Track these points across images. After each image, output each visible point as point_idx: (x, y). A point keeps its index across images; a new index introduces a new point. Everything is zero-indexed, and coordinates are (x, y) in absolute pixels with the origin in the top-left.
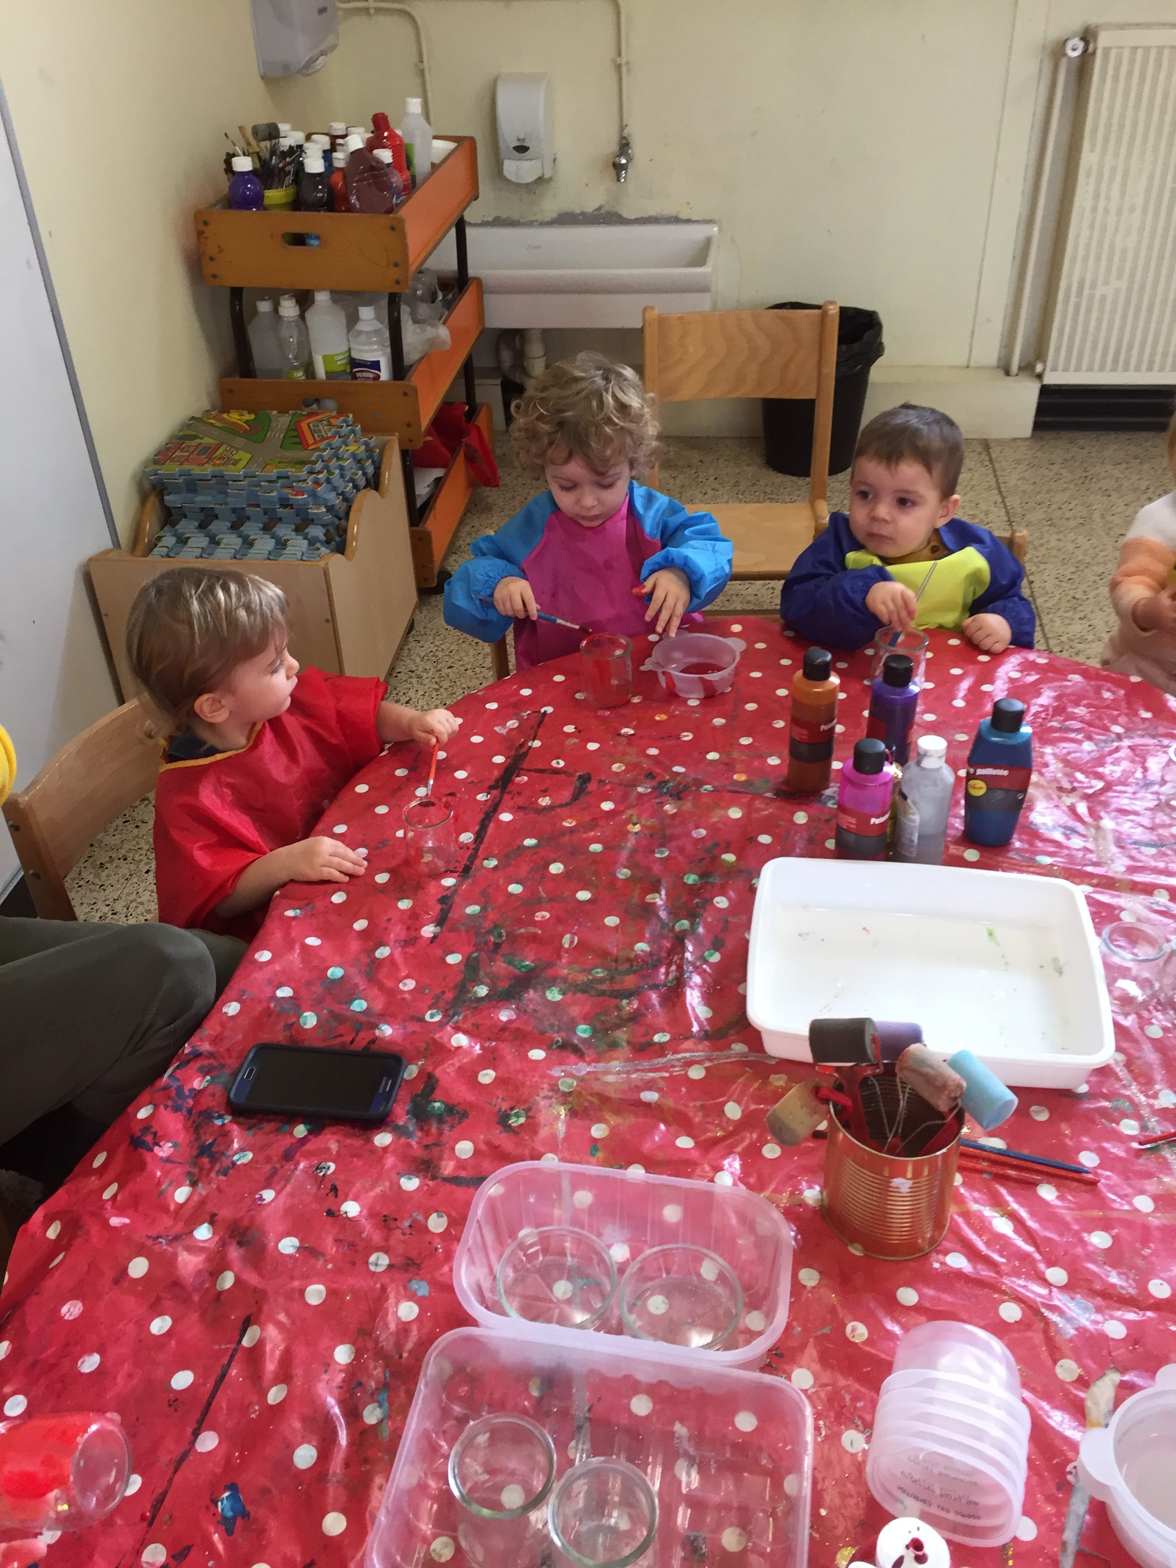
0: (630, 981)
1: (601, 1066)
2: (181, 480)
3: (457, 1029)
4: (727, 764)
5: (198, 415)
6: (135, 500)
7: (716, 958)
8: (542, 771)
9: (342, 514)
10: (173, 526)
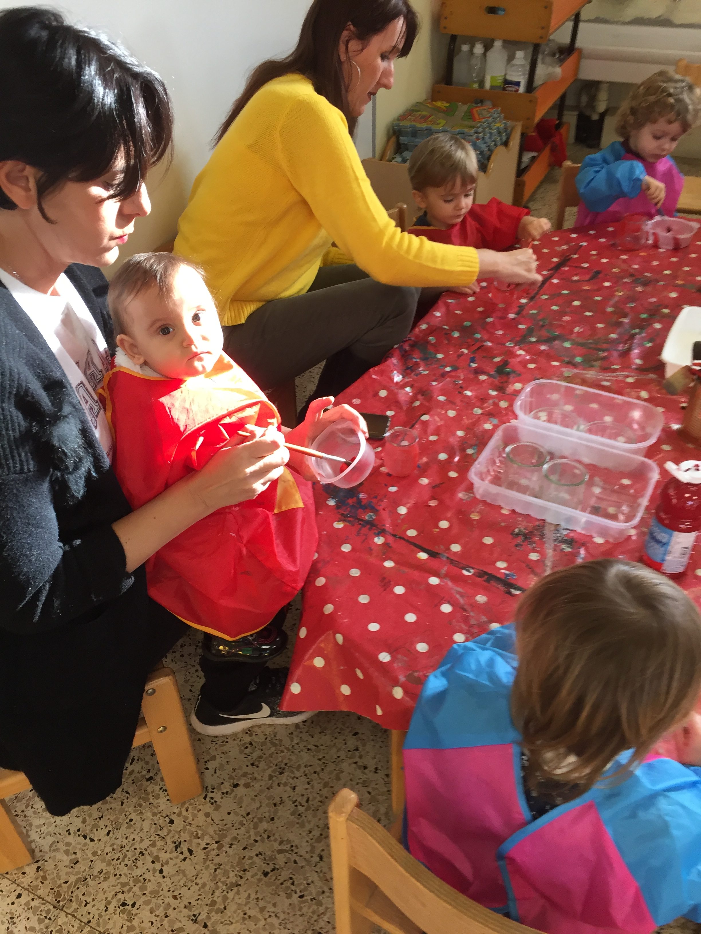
0: (605, 346)
1: (585, 372)
2: (410, 129)
3: (520, 349)
4: (674, 276)
5: (421, 101)
6: (384, 139)
7: (650, 345)
8: (577, 267)
9: (487, 156)
10: (400, 154)
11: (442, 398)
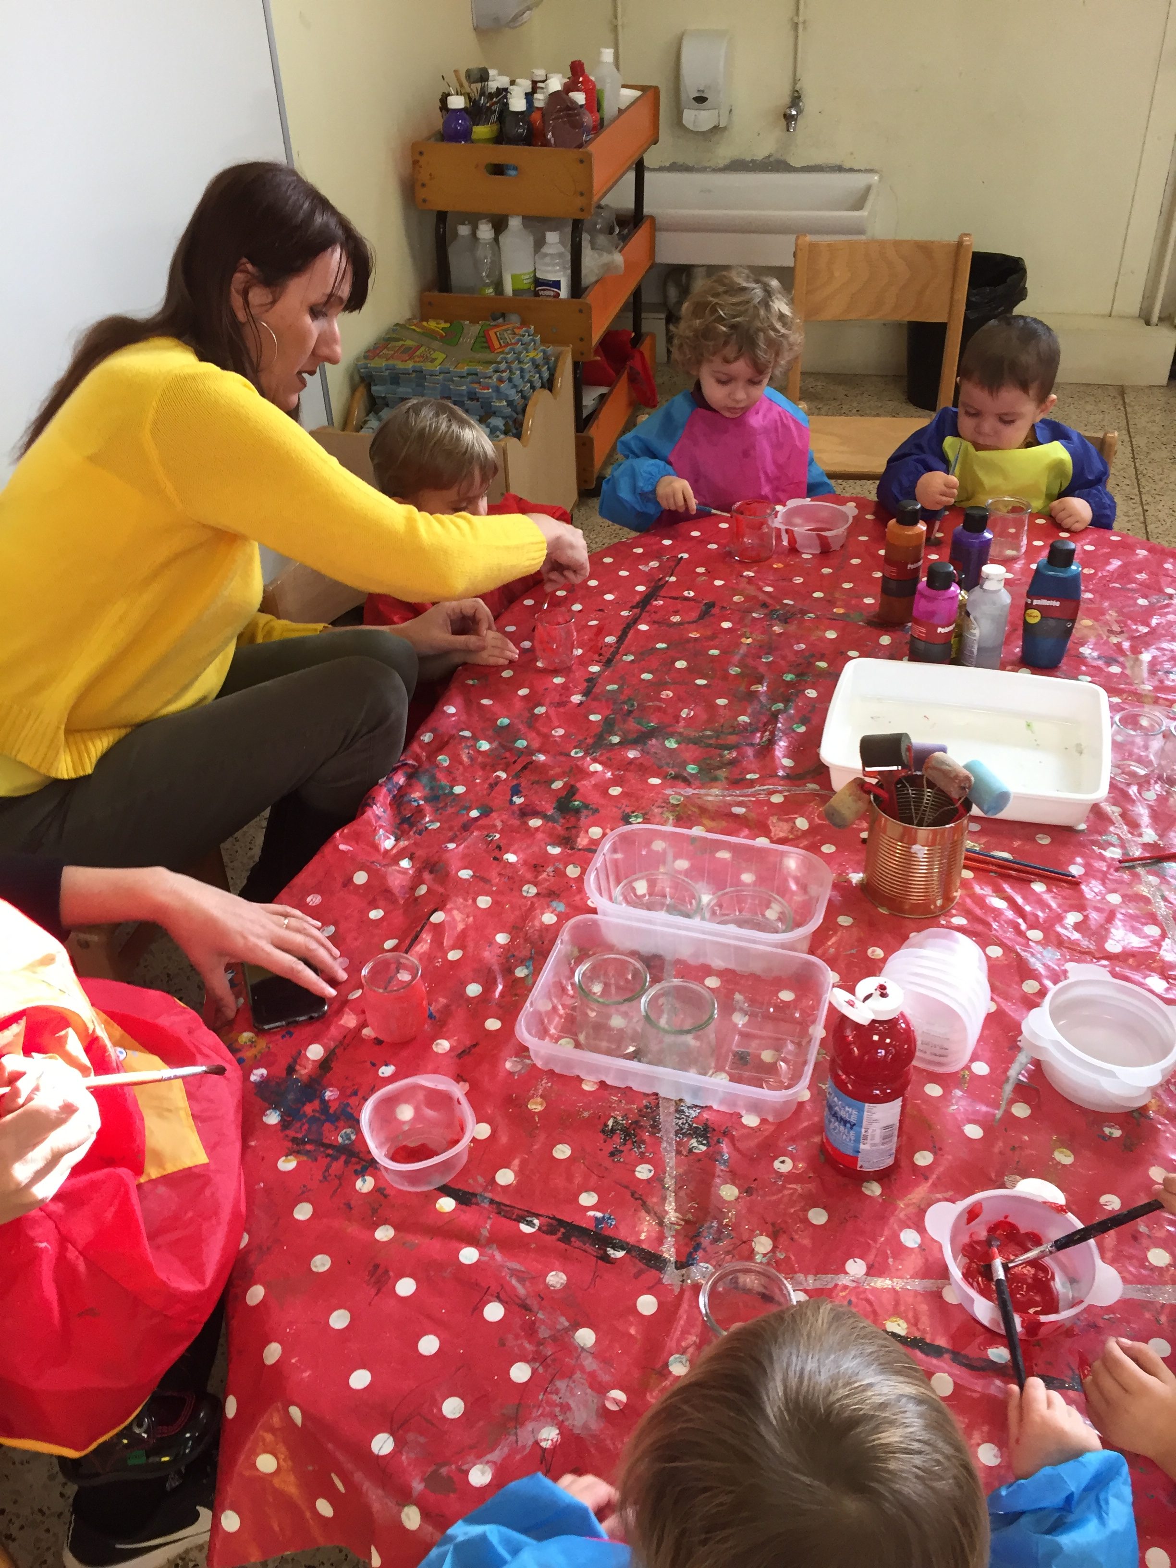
0: (733, 739)
1: (702, 791)
2: (387, 373)
3: (595, 760)
4: (829, 601)
5: (401, 322)
6: (346, 391)
7: (802, 729)
8: (676, 598)
9: (519, 409)
10: (377, 413)
11: (465, 874)
